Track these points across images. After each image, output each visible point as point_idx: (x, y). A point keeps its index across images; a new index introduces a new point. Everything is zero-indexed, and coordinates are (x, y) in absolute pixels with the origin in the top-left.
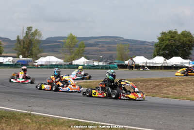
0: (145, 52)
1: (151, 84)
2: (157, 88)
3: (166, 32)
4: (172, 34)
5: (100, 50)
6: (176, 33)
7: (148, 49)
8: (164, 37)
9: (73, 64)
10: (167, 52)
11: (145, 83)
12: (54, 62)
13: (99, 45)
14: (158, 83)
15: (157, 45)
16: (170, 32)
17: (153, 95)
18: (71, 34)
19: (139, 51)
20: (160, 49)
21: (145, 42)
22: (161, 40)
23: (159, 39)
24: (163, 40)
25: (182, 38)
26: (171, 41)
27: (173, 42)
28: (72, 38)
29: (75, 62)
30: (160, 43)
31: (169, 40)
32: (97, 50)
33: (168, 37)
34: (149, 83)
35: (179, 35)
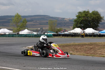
0: (64, 26)
1: (86, 47)
2: (92, 50)
3: (82, 12)
4: (86, 13)
5: (34, 24)
6: (88, 12)
7: (66, 23)
8: (80, 15)
9: (20, 34)
10: (82, 25)
11: (82, 47)
12: (7, 32)
13: (33, 21)
14: (91, 47)
15: (76, 20)
16: (84, 12)
17: (92, 55)
18: (18, 14)
19: (60, 25)
20: (77, 23)
21: (64, 19)
22: (79, 17)
23: (77, 16)
24: (80, 17)
25: (92, 16)
26: (85, 17)
27: (87, 18)
28: (18, 16)
29: (21, 33)
30: (78, 19)
31: (84, 17)
32: (32, 24)
33: (83, 15)
34: (85, 47)
35: (91, 14)
